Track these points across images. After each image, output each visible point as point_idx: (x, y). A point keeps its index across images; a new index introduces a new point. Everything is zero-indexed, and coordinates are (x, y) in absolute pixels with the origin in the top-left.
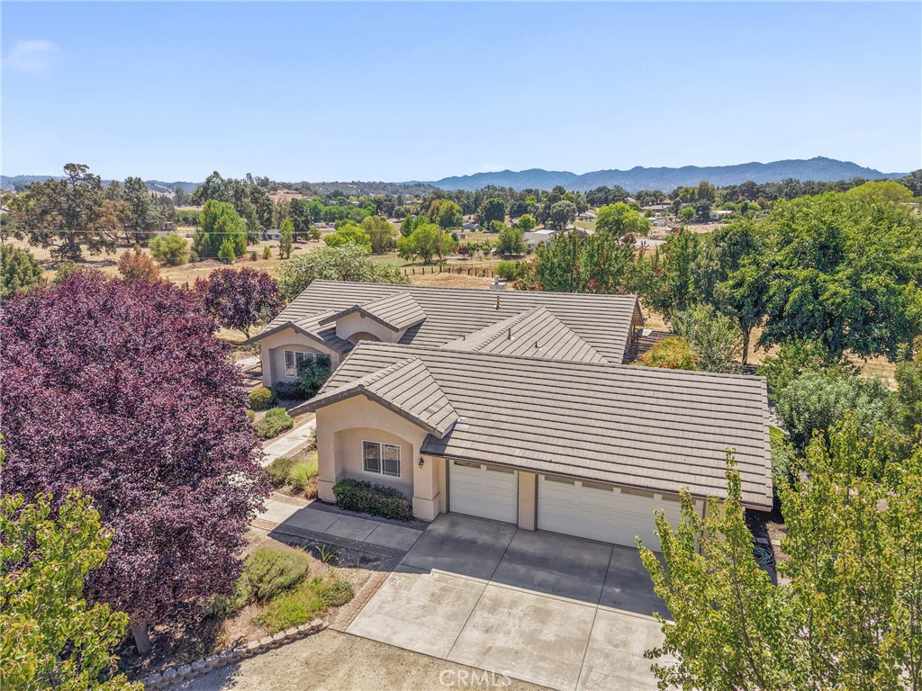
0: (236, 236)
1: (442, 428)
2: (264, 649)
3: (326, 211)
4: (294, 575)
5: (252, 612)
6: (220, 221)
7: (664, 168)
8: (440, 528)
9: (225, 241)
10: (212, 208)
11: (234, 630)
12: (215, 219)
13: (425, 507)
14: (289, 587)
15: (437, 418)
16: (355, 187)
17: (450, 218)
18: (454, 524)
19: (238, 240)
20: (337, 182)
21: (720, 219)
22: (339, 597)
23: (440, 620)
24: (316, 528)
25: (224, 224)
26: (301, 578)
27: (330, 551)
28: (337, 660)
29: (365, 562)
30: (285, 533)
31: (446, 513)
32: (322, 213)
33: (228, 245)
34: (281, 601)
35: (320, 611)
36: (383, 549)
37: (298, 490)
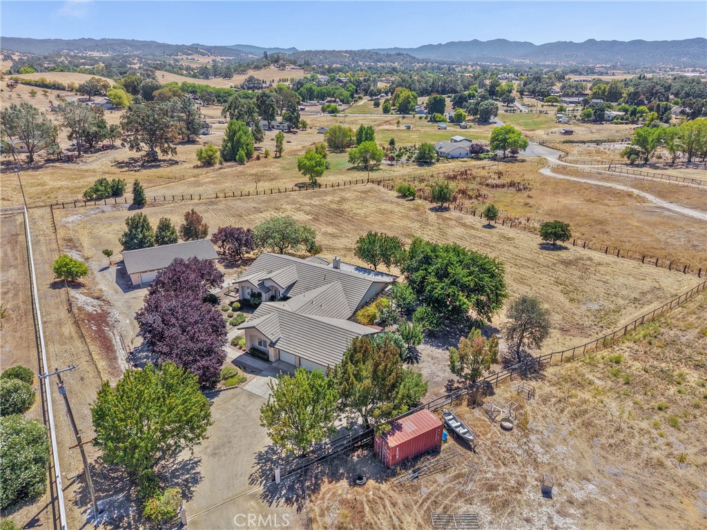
0: (248, 145)
1: (274, 341)
2: (224, 390)
3: (318, 92)
4: (233, 374)
5: (223, 382)
6: (238, 135)
7: (614, 41)
8: (275, 365)
9: (240, 150)
10: (233, 126)
11: (219, 386)
12: (235, 134)
13: (272, 358)
14: (232, 377)
15: (274, 337)
16: (348, 55)
17: (406, 106)
18: (279, 364)
19: (248, 147)
20: (334, 51)
21: (612, 120)
22: (243, 380)
23: (264, 388)
24: (243, 361)
25: (240, 137)
26: (235, 375)
27: (245, 368)
28: (239, 394)
29: (252, 372)
30: (235, 362)
31: (279, 360)
32: (315, 93)
33: (242, 152)
34: (230, 380)
35: (238, 383)
36: (258, 369)
37: (241, 348)
